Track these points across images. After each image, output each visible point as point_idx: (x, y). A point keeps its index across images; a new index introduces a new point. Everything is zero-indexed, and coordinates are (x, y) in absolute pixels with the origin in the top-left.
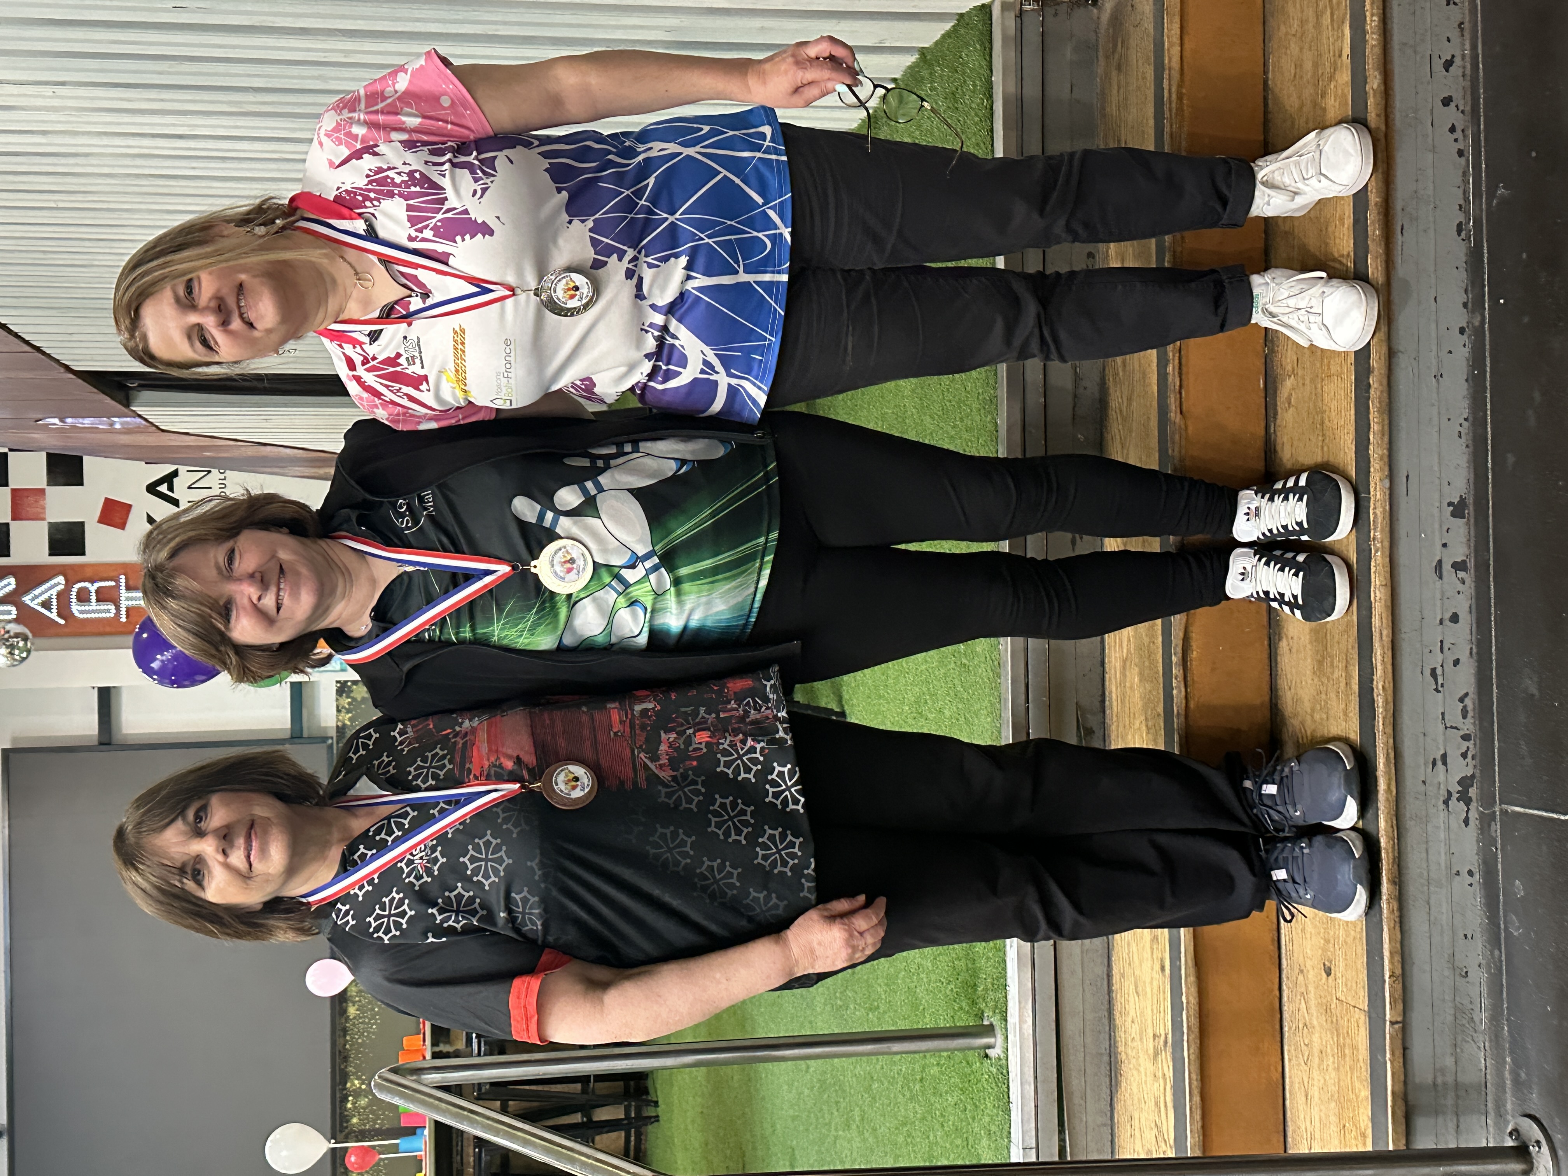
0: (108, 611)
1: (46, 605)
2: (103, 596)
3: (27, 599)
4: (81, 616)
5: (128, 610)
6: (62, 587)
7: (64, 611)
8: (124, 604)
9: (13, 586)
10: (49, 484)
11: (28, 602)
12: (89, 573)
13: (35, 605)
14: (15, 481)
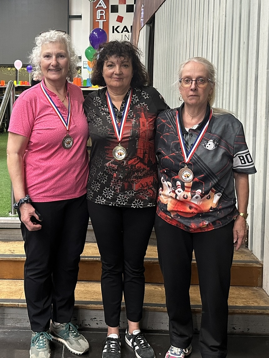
0: (98, 17)
2: (102, 16)
4: (97, 12)
5: (99, 22)
6: (104, 7)
7: (99, 8)
10: (127, 5)
12: (107, 14)
13: (100, 2)
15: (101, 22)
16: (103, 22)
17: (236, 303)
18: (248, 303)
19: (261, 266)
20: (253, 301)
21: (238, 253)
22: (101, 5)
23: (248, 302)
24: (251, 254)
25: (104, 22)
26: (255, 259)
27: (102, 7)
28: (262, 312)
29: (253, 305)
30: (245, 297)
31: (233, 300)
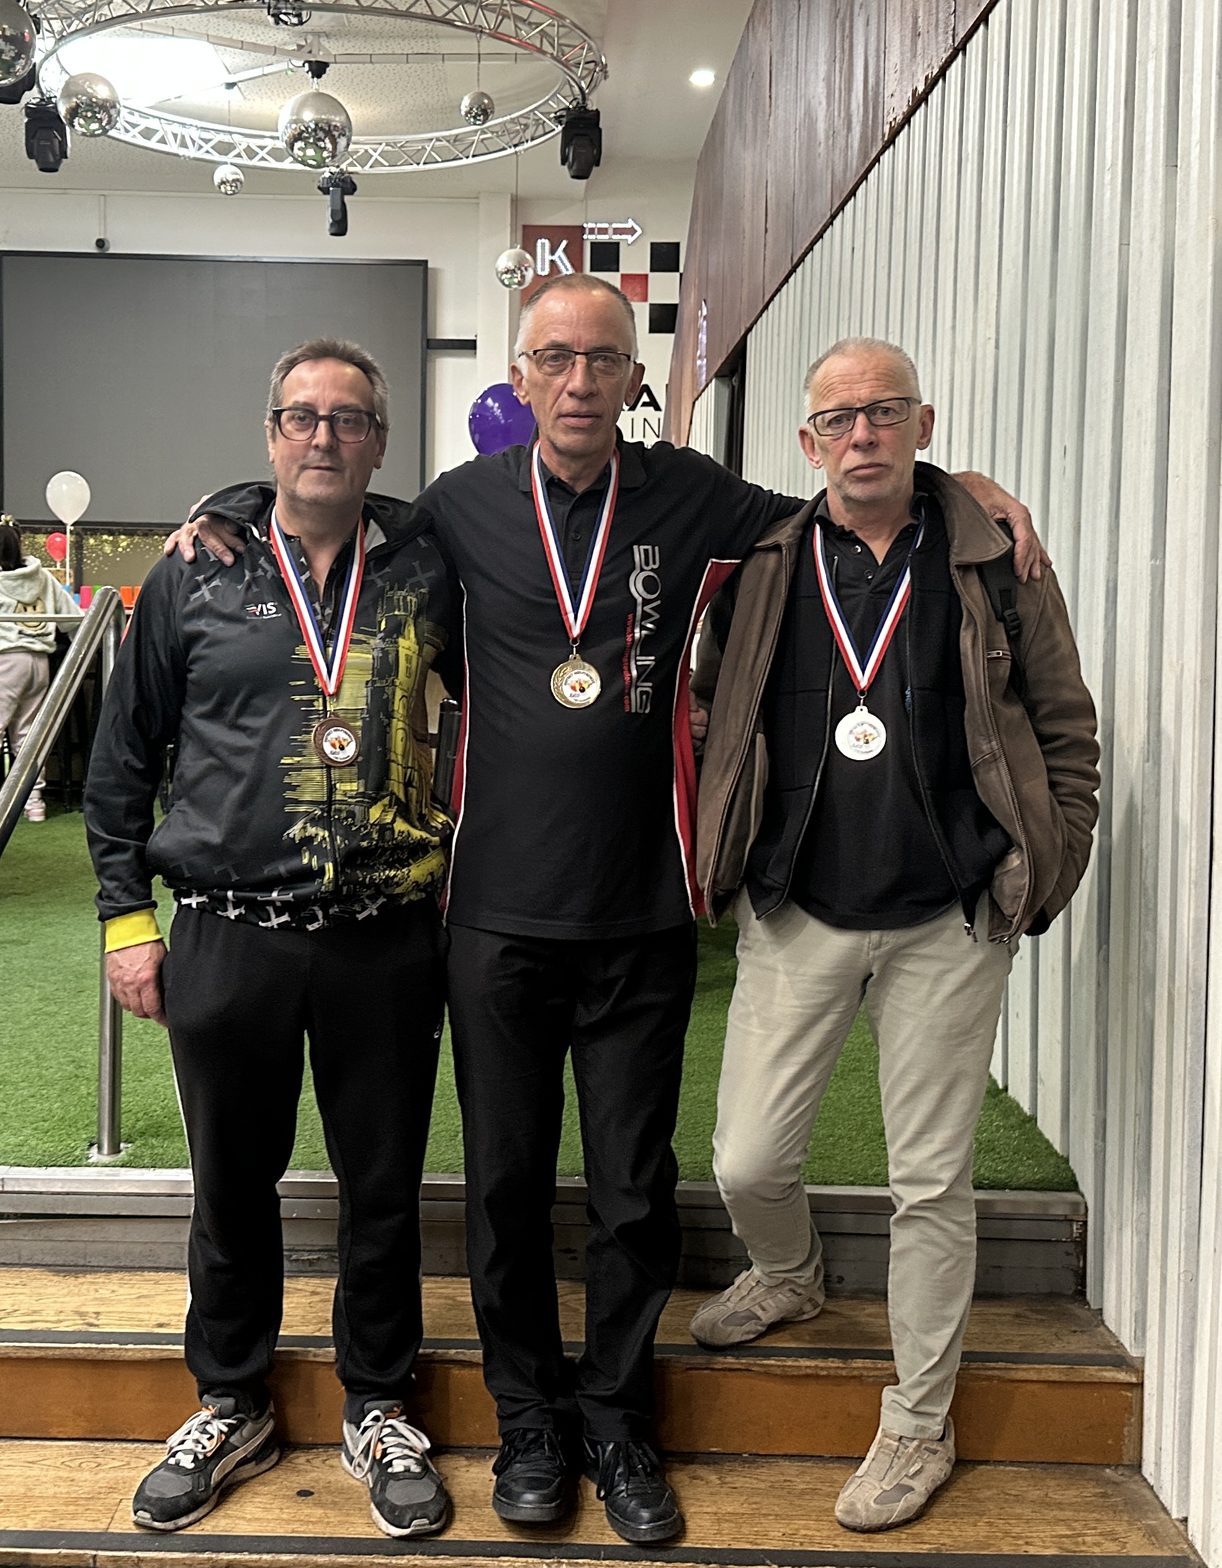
10: (652, 305)
14: (656, 279)
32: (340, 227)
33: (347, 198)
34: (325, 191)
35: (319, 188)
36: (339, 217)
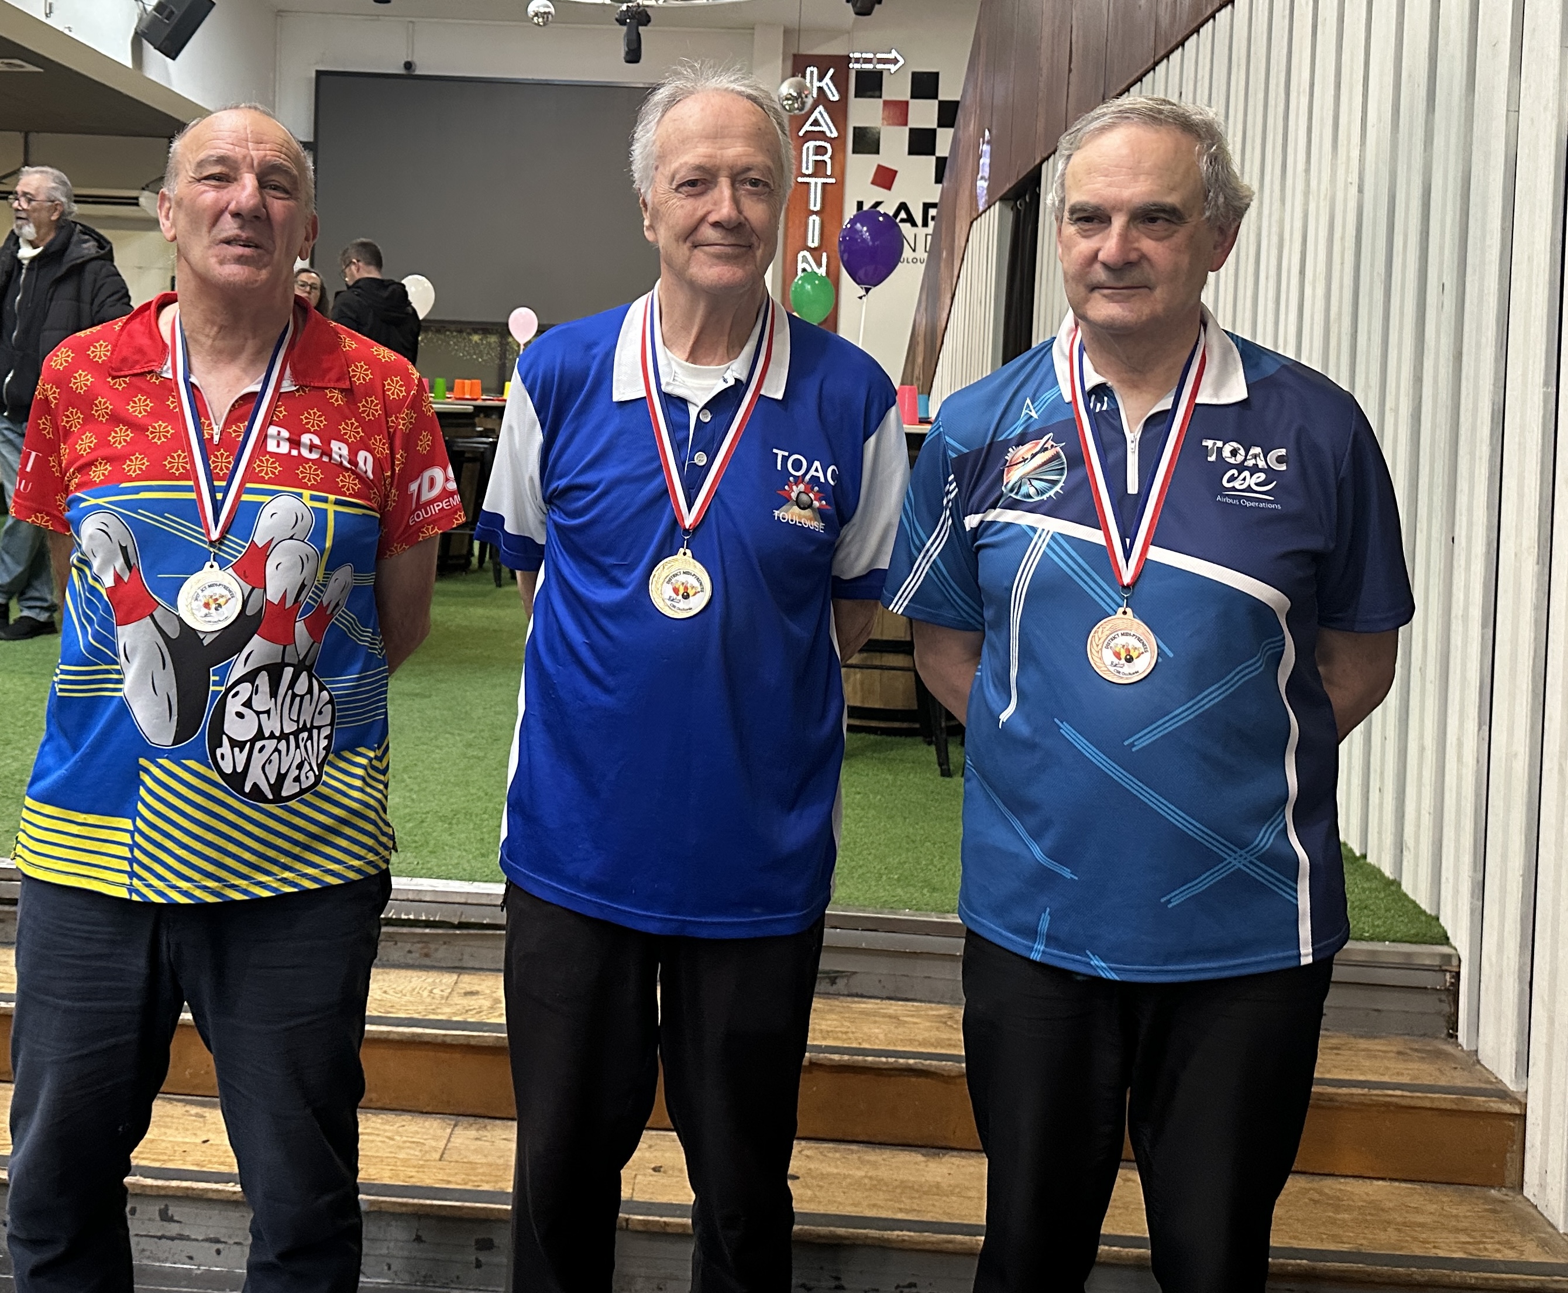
0: (807, 168)
1: (816, 123)
2: (819, 166)
3: (821, 108)
4: (805, 148)
5: (808, 184)
6: (828, 134)
7: (810, 136)
8: (812, 181)
9: (832, 99)
10: (911, 130)
11: (818, 110)
12: (838, 156)
13: (816, 114)
14: (916, 104)
15: (816, 184)
16: (824, 184)
17: (1435, 1247)
18: (1479, 1250)
19: (1517, 1111)
20: (1499, 1243)
21: (1423, 1058)
22: (820, 125)
23: (1481, 1246)
24: (1474, 1064)
25: (829, 187)
26: (1491, 1083)
27: (823, 132)
28: (1538, 1285)
29: (1499, 1256)
30: (1465, 1224)
31: (1424, 1236)
32: (634, 55)
33: (641, 28)
34: (621, 22)
35: (617, 20)
36: (634, 46)
